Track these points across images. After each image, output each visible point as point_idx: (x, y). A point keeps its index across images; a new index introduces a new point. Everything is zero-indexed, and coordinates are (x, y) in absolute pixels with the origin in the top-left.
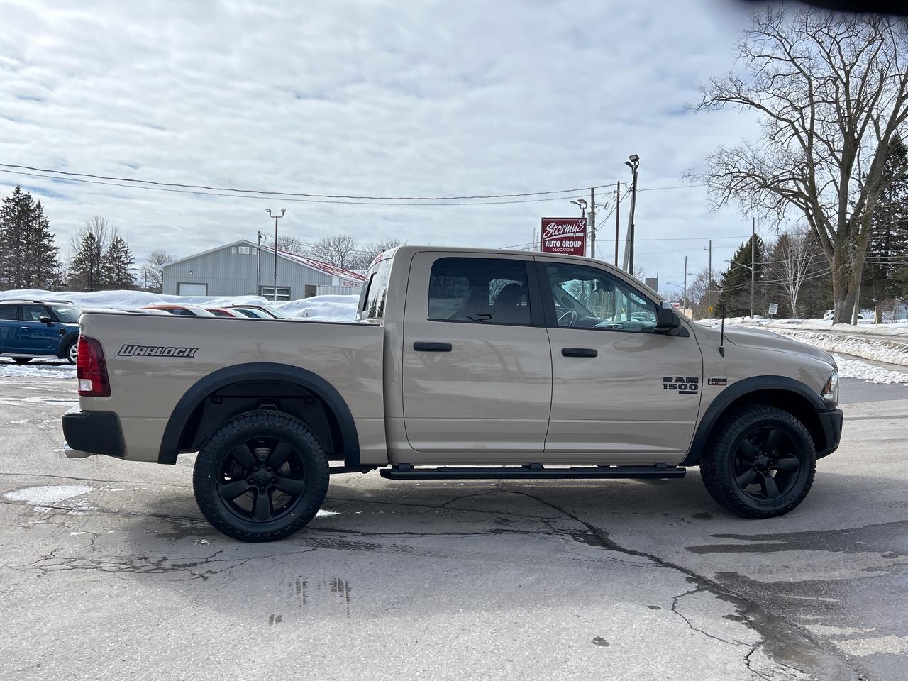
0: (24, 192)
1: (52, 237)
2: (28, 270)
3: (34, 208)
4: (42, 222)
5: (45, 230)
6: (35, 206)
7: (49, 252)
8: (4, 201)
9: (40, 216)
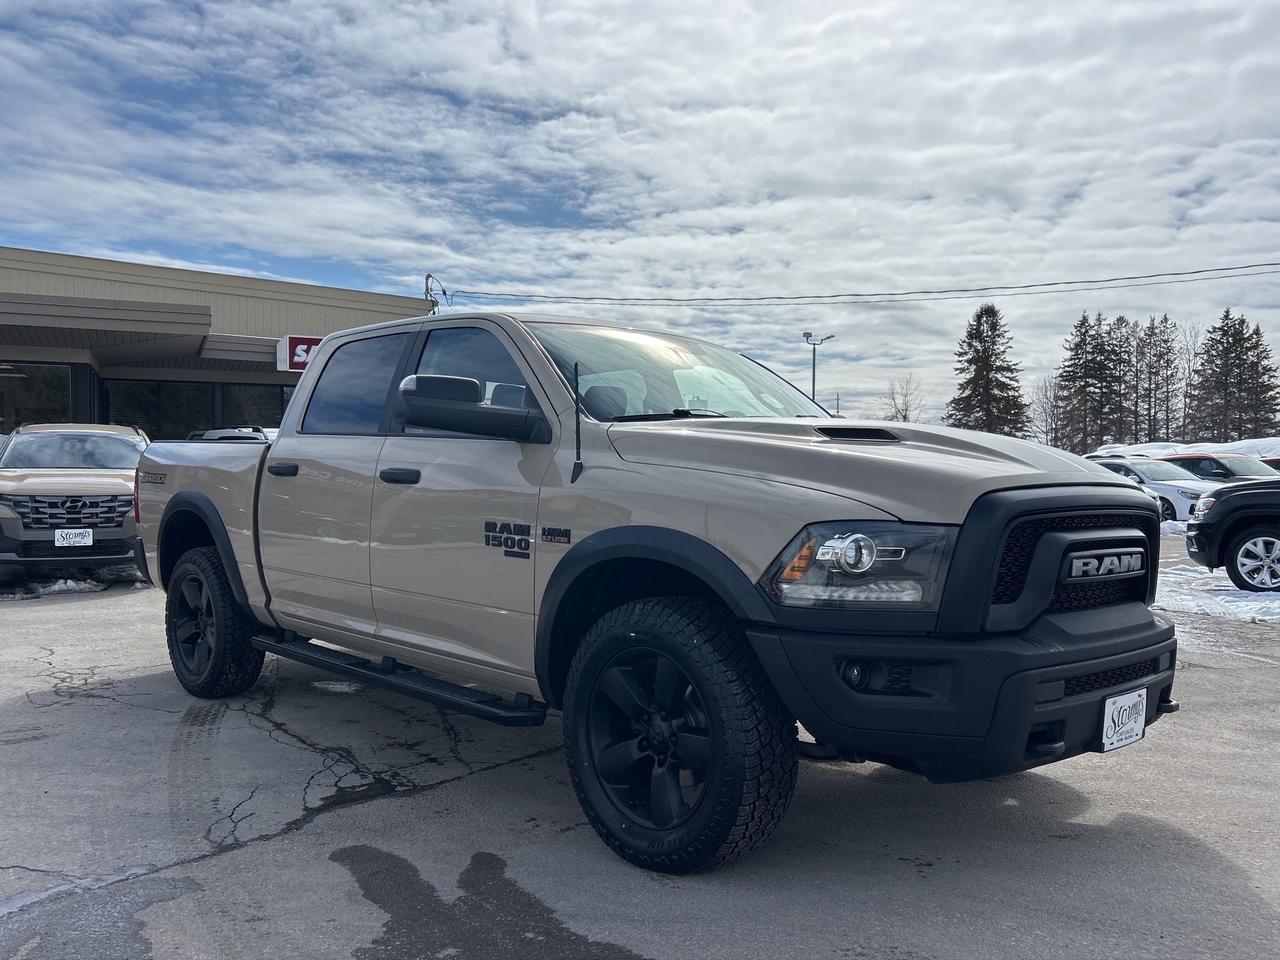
0: (1235, 314)
1: (1275, 371)
2: (1240, 418)
3: (1251, 335)
4: (1262, 352)
5: (1265, 362)
6: (1251, 332)
7: (1271, 393)
8: (1209, 332)
9: (1256, 346)
